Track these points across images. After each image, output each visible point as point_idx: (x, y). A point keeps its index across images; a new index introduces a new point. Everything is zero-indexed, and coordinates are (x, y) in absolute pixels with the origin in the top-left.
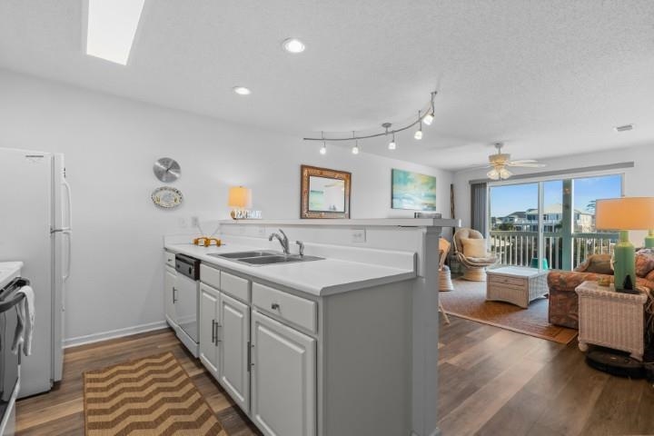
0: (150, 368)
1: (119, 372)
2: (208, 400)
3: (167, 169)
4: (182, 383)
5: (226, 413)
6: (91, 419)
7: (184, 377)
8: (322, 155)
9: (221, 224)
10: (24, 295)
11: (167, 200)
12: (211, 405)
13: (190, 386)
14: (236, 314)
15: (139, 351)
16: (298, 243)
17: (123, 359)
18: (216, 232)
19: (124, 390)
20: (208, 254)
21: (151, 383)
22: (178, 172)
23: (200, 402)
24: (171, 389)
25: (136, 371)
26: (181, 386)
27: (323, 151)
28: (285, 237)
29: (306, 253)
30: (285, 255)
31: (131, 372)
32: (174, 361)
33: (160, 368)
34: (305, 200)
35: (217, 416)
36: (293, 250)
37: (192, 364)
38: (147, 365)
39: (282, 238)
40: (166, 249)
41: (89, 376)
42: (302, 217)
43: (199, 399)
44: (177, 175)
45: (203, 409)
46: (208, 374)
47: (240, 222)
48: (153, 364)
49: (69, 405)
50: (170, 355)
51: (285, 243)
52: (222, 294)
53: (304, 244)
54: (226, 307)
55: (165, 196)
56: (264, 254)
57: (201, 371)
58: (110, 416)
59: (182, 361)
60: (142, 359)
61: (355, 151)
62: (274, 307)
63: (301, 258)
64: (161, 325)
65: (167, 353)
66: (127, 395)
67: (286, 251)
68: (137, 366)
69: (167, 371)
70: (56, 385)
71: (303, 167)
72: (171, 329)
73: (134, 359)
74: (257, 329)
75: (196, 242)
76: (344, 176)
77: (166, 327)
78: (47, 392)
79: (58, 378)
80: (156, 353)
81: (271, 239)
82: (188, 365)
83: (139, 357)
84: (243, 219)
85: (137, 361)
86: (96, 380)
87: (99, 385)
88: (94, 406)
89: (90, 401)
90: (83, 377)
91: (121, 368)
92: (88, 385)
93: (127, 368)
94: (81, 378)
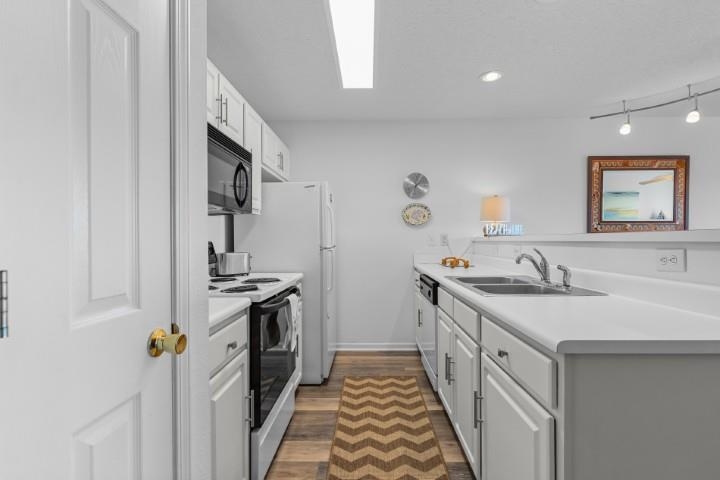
0: (394, 389)
1: (368, 385)
2: (442, 444)
3: (416, 185)
4: (419, 415)
5: (456, 467)
6: (342, 421)
7: (421, 409)
8: (625, 135)
9: (474, 242)
10: (288, 302)
11: (417, 217)
12: (443, 450)
13: (425, 421)
14: (466, 351)
15: (389, 369)
16: (559, 268)
17: (375, 373)
18: (465, 252)
19: (369, 403)
20: (446, 277)
21: (392, 404)
22: (426, 186)
23: (432, 443)
24: (408, 418)
25: (382, 388)
26: (418, 417)
27: (625, 130)
28: (543, 259)
29: (573, 283)
30: (543, 285)
31: (378, 387)
32: (416, 389)
33: (403, 391)
34: (595, 206)
35: (447, 467)
36: (555, 278)
37: (433, 397)
38: (392, 384)
39: (539, 260)
40: (416, 269)
41: (348, 381)
42: (589, 230)
43: (432, 439)
44: (425, 190)
45: (433, 452)
46: (445, 413)
47: (491, 239)
48: (397, 386)
49: (330, 402)
50: (413, 381)
51: (543, 269)
52: (455, 325)
53: (571, 269)
54: (459, 341)
55: (414, 213)
56: (516, 281)
57: (439, 408)
58: (354, 424)
59: (423, 391)
60: (389, 377)
61: (693, 117)
62: (501, 354)
63: (566, 289)
64: (411, 346)
65: (411, 377)
66: (370, 409)
67: (545, 278)
68: (384, 383)
69: (408, 397)
70: (325, 381)
71: (591, 160)
72: (419, 353)
73: (382, 375)
74: (485, 377)
75: (444, 262)
76: (674, 163)
77: (415, 349)
78: (319, 385)
79: (326, 376)
80: (402, 374)
81: (518, 262)
82: (428, 397)
83: (387, 374)
84: (497, 235)
85: (384, 378)
86: (352, 386)
87: (353, 391)
88: (345, 410)
89: (344, 404)
90: (344, 380)
91: (372, 381)
92: (346, 389)
93: (376, 382)
94: (342, 381)
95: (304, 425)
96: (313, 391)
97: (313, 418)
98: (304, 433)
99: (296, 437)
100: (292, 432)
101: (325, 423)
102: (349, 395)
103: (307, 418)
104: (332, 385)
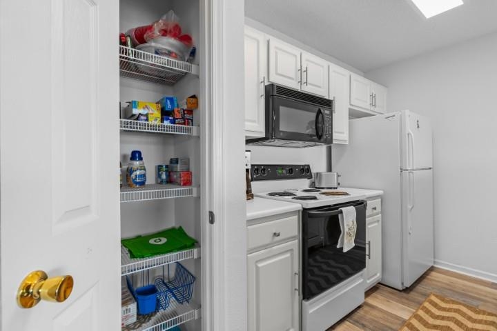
1: (457, 311)
17: (473, 303)
25: (475, 321)
31: (470, 318)
41: (433, 298)
49: (404, 309)
68: (480, 317)
70: (407, 290)
73: (482, 308)
78: (398, 290)
79: (408, 286)
86: (435, 305)
87: (434, 310)
88: (415, 323)
89: (416, 316)
90: (428, 296)
91: (464, 309)
92: (427, 304)
93: (470, 313)
94: (426, 295)
95: (368, 316)
96: (391, 293)
97: (380, 315)
98: (365, 323)
99: (356, 322)
100: (355, 316)
101: (388, 324)
102: (427, 311)
103: (375, 313)
104: (413, 295)
